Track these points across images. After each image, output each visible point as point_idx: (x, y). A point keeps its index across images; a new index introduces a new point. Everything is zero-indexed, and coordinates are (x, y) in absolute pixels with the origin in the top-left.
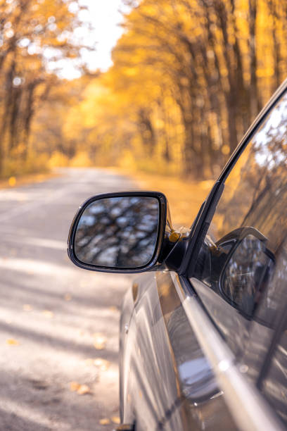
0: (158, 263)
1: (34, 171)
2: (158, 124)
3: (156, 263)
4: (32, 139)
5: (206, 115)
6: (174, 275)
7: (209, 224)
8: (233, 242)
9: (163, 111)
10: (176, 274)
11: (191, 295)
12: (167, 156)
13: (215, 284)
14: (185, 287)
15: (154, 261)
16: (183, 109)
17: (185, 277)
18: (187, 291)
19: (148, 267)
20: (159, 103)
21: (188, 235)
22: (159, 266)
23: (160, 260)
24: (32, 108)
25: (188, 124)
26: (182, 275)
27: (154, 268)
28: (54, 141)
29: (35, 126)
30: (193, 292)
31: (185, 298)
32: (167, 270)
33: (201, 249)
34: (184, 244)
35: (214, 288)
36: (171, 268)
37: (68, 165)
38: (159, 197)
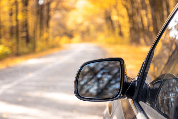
0: (122, 95)
1: (53, 47)
2: (115, 18)
3: (121, 95)
4: (51, 30)
5: (139, 11)
6: (130, 100)
7: (147, 73)
8: (161, 81)
9: (118, 11)
10: (132, 100)
11: (141, 112)
12: (121, 34)
13: (153, 104)
14: (137, 107)
15: (120, 94)
16: (127, 9)
17: (136, 101)
18: (138, 109)
19: (116, 98)
20: (115, 7)
21: (136, 79)
22: (122, 96)
23: (123, 93)
24: (50, 14)
25: (131, 16)
26: (135, 100)
27: (120, 98)
28: (62, 31)
29: (52, 23)
30: (142, 110)
31: (138, 113)
32: (126, 98)
33: (144, 86)
34: (135, 84)
35: (152, 106)
36: (129, 97)
37: (70, 42)
38: (120, 60)
